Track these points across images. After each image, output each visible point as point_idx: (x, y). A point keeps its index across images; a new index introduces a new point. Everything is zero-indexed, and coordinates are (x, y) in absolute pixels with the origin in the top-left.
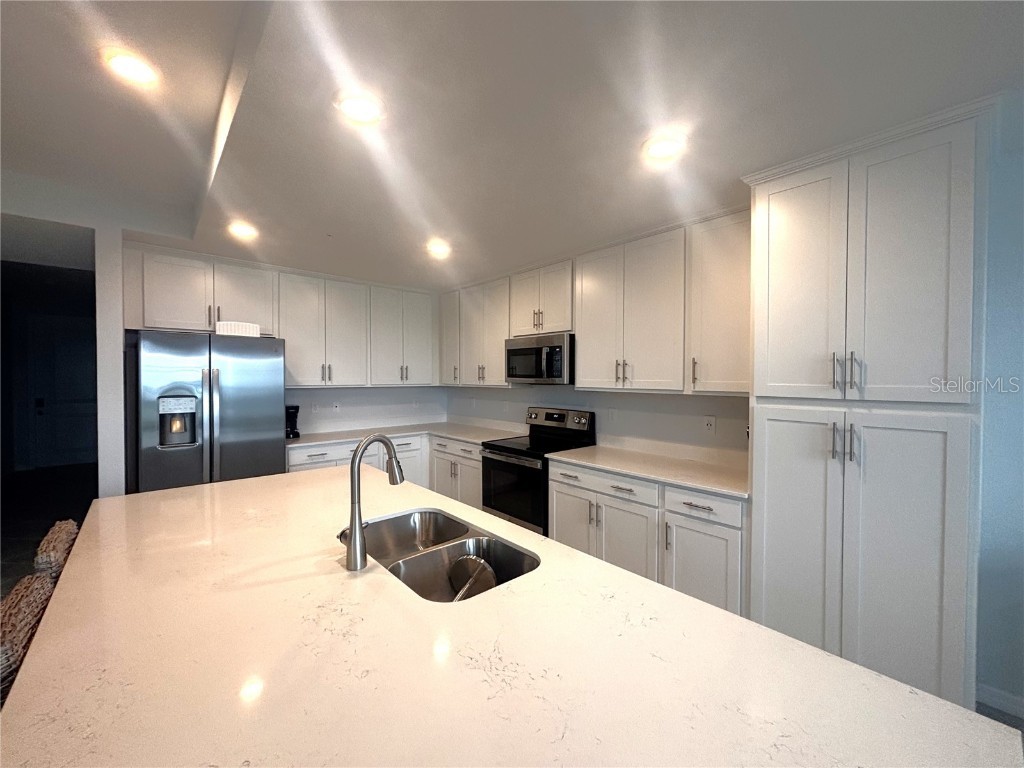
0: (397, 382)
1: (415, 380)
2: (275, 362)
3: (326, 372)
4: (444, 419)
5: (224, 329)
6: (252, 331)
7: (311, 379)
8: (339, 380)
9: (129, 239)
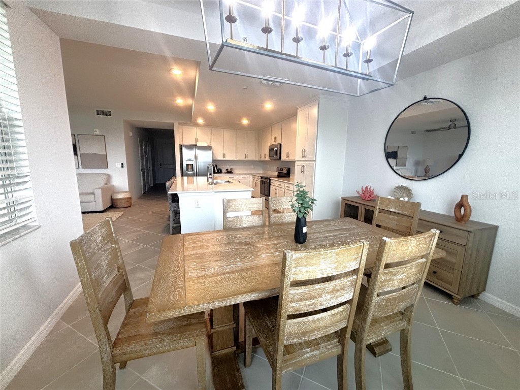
0: (244, 159)
1: (249, 159)
2: (210, 153)
3: (224, 155)
4: (262, 172)
5: (199, 144)
6: (205, 145)
7: (220, 158)
8: (227, 158)
9: (180, 124)
